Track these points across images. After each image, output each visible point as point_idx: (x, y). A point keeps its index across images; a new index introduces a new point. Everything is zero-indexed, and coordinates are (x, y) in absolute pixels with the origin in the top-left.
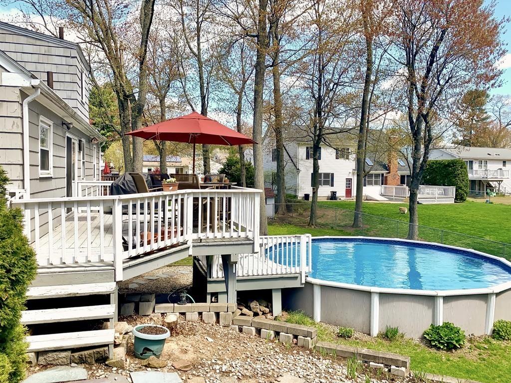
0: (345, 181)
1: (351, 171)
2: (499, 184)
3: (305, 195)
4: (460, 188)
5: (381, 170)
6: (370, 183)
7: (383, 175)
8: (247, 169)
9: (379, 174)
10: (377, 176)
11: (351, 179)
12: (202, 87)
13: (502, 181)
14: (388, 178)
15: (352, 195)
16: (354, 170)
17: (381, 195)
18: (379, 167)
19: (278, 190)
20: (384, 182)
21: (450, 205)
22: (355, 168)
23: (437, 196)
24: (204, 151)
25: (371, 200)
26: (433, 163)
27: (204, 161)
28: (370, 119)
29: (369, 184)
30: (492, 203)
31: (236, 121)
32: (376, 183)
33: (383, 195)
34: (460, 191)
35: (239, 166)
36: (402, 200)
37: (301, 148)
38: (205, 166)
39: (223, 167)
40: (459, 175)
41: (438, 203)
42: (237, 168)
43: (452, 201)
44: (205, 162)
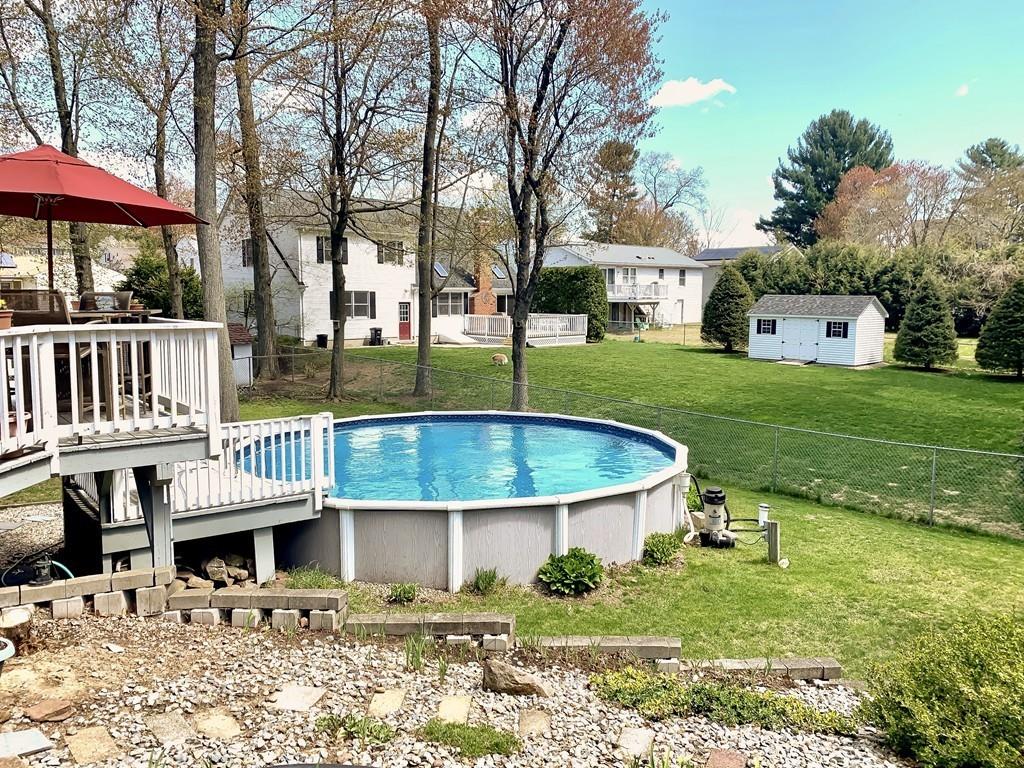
0: (398, 306)
1: (409, 288)
2: (654, 309)
3: (318, 336)
4: (595, 317)
5: (463, 286)
6: (444, 311)
7: (466, 294)
8: (186, 283)
9: (460, 294)
10: (456, 296)
11: (409, 303)
12: (59, 89)
13: (658, 303)
14: (476, 301)
15: (412, 335)
16: (414, 285)
17: (464, 333)
18: (460, 280)
19: (258, 328)
20: (469, 308)
21: (579, 348)
22: (415, 283)
23: (559, 332)
24: (74, 241)
25: (446, 343)
26: (551, 272)
27: (76, 264)
28: (440, 187)
29: (441, 313)
30: (642, 342)
31: (153, 175)
32: (455, 311)
33: (468, 334)
34: (594, 322)
35: (165, 276)
36: (499, 342)
37: (306, 239)
38: (79, 275)
39: (125, 279)
40: (592, 293)
41: (560, 344)
42: (160, 280)
43: (581, 341)
44: (79, 267)
